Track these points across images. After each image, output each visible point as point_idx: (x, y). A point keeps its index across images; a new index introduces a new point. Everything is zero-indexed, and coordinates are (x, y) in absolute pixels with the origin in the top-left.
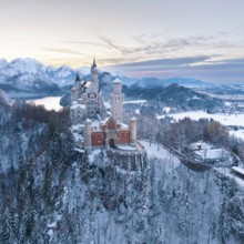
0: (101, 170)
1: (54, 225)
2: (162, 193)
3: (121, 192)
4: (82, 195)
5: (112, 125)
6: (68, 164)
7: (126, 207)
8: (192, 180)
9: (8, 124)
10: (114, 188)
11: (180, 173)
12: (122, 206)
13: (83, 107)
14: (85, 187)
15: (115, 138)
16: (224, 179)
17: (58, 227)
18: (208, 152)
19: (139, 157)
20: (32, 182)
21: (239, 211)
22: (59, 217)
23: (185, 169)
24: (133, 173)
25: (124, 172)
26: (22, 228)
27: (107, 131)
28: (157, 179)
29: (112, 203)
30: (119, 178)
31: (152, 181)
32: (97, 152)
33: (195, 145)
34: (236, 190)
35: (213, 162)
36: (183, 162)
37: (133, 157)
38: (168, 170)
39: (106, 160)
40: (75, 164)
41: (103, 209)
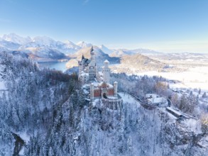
0: (99, 110)
1: (77, 138)
2: (131, 121)
3: (110, 121)
4: (90, 123)
5: (104, 86)
6: (82, 107)
7: (113, 128)
8: (146, 114)
9: (41, 83)
10: (106, 119)
11: (140, 110)
12: (110, 128)
13: (87, 74)
14: (91, 119)
15: (106, 92)
16: (163, 113)
17: (79, 140)
18: (155, 99)
19: (119, 102)
20: (62, 116)
21: (169, 130)
22: (79, 134)
23: (143, 108)
24: (116, 111)
25: (111, 111)
26: (60, 140)
27: (102, 89)
28: (128, 114)
29: (105, 127)
30: (109, 114)
31: (126, 115)
32: (97, 100)
33: (148, 95)
34: (168, 119)
35: (158, 105)
36: (142, 105)
37: (116, 103)
38: (134, 109)
39: (102, 105)
40: (85, 107)
41: (101, 130)
